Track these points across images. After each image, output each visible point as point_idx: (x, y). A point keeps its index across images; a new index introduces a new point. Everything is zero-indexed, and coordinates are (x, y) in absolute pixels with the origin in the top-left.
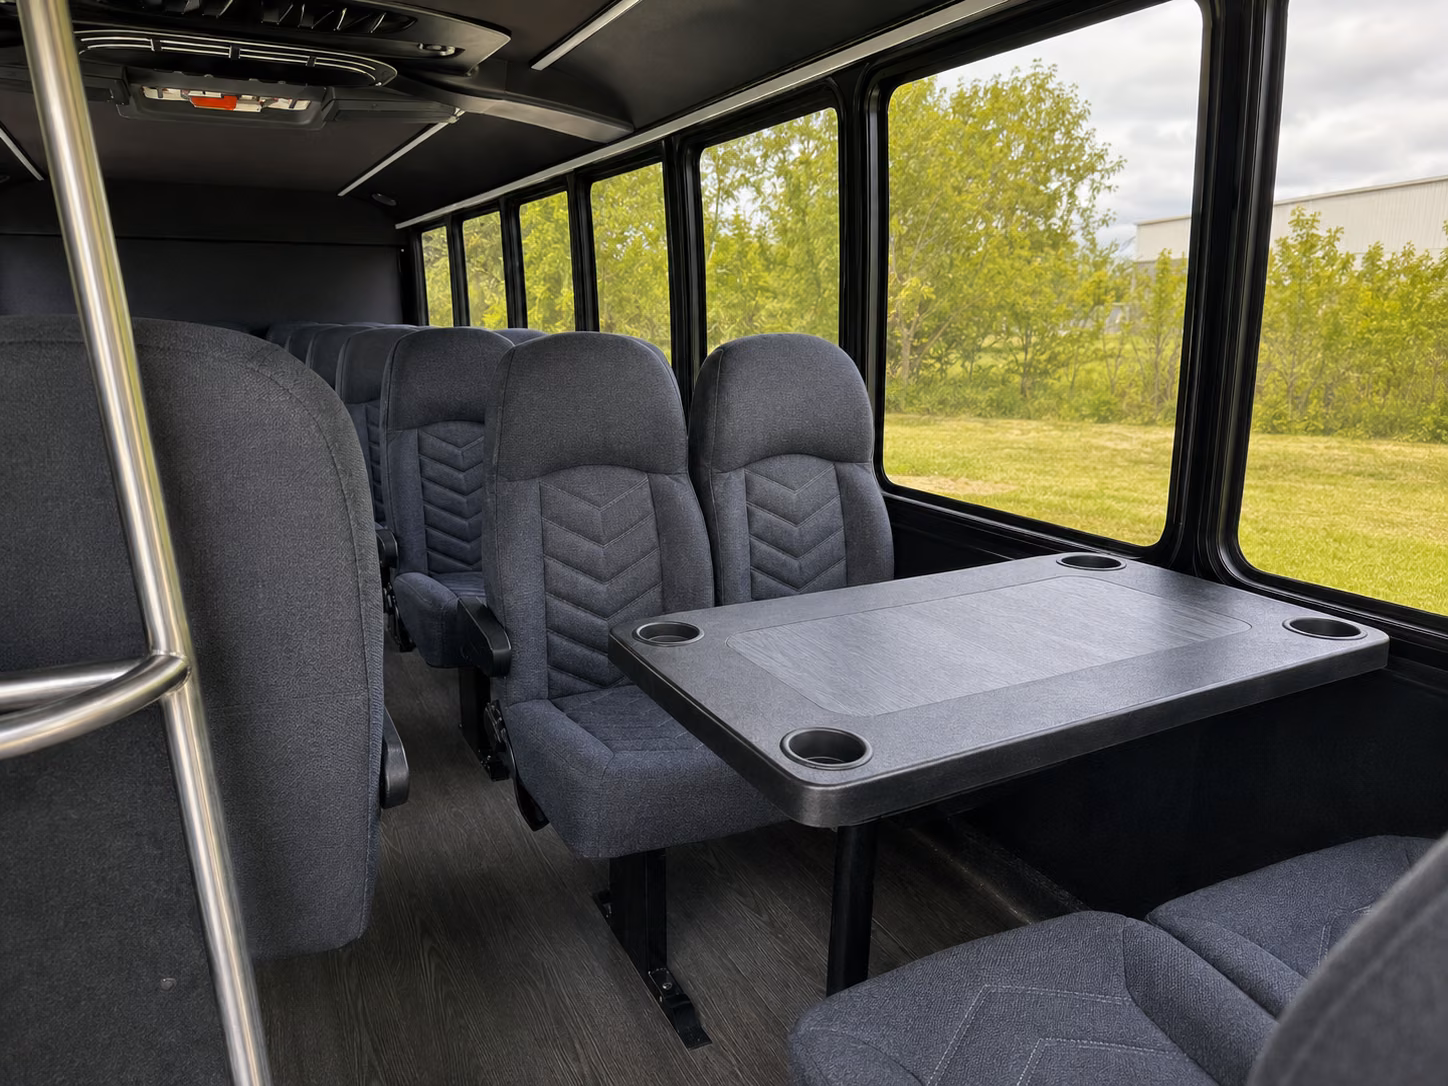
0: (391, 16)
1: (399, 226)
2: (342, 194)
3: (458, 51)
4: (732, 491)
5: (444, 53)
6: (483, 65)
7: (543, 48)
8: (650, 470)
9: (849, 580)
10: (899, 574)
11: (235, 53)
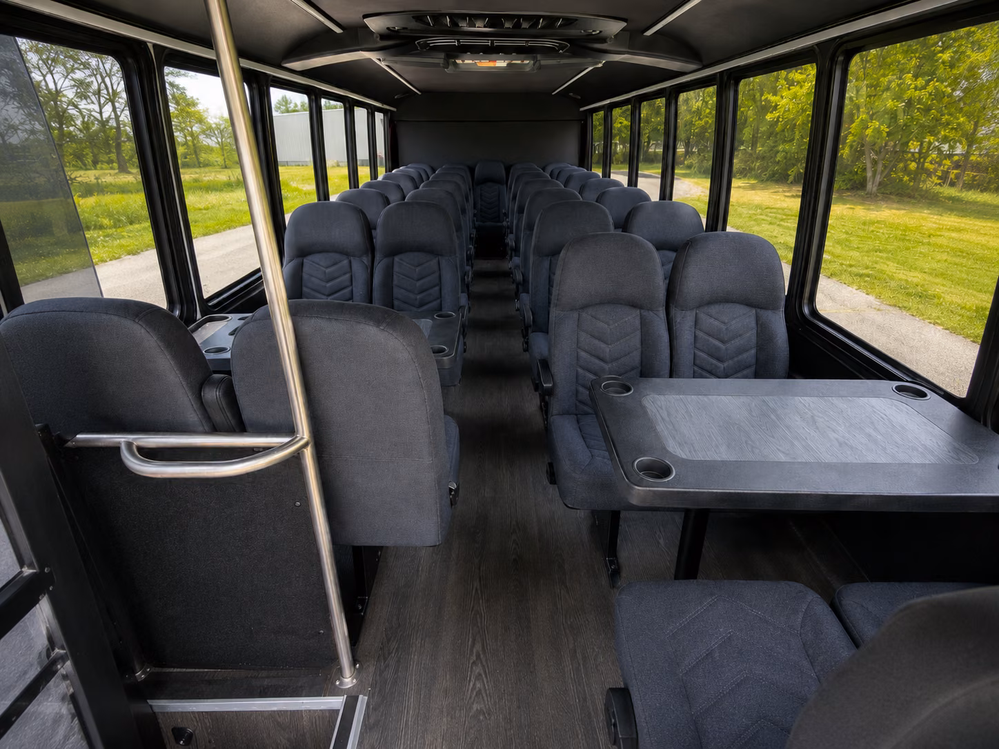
0: (565, 19)
1: (582, 109)
2: (553, 94)
3: (601, 32)
4: (685, 322)
5: (594, 33)
6: (616, 36)
7: (648, 25)
8: (640, 307)
9: (757, 375)
10: (790, 375)
11: (492, 43)
